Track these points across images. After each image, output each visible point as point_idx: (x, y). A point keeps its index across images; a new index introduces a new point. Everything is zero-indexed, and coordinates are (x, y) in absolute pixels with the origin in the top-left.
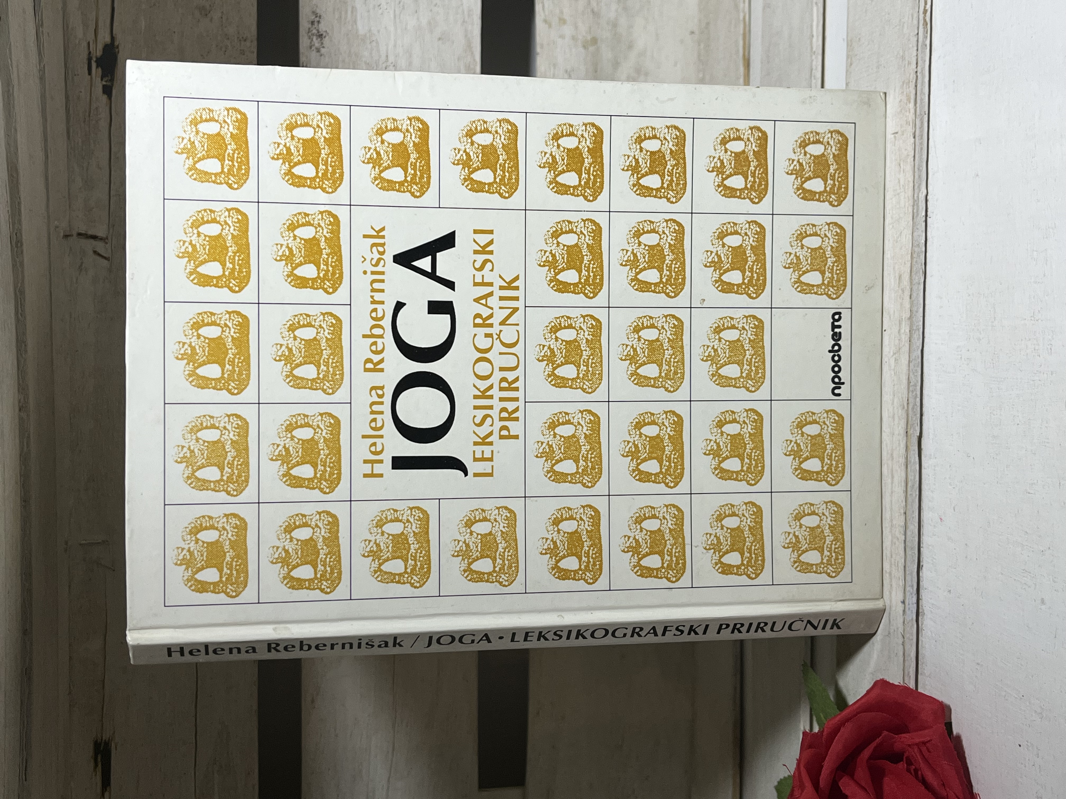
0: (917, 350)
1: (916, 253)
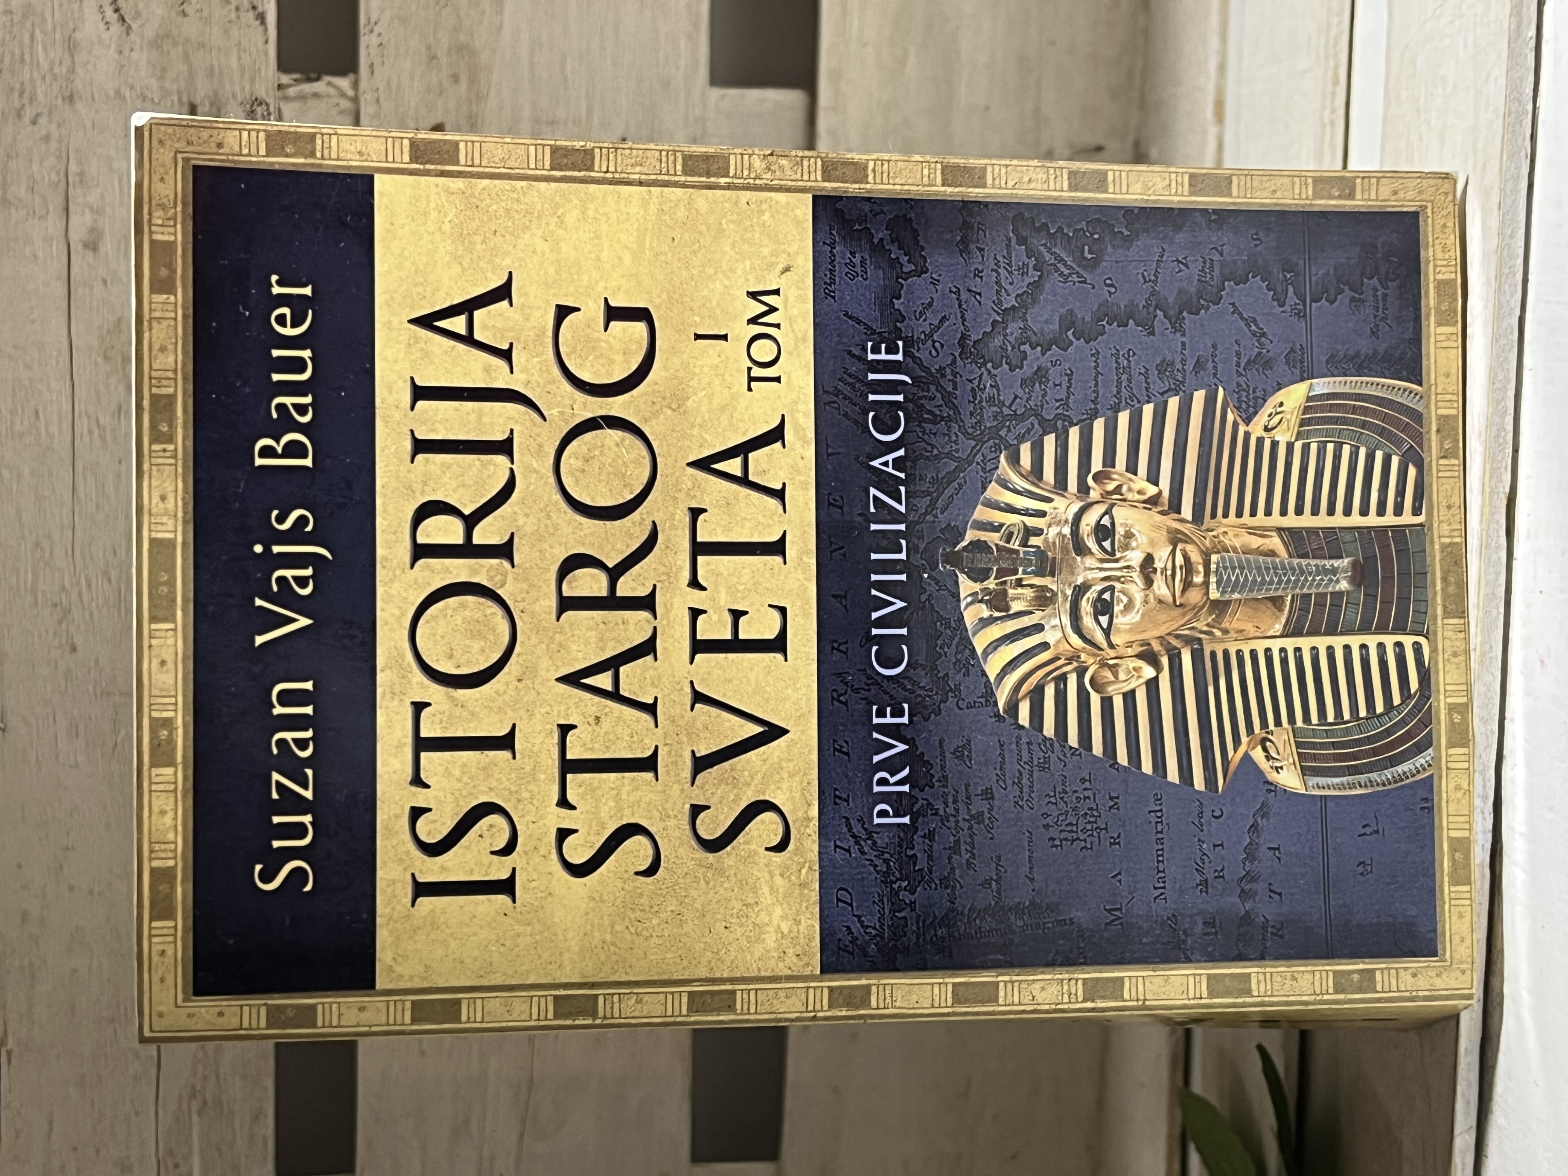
0: (1510, 315)
1: (1513, 116)
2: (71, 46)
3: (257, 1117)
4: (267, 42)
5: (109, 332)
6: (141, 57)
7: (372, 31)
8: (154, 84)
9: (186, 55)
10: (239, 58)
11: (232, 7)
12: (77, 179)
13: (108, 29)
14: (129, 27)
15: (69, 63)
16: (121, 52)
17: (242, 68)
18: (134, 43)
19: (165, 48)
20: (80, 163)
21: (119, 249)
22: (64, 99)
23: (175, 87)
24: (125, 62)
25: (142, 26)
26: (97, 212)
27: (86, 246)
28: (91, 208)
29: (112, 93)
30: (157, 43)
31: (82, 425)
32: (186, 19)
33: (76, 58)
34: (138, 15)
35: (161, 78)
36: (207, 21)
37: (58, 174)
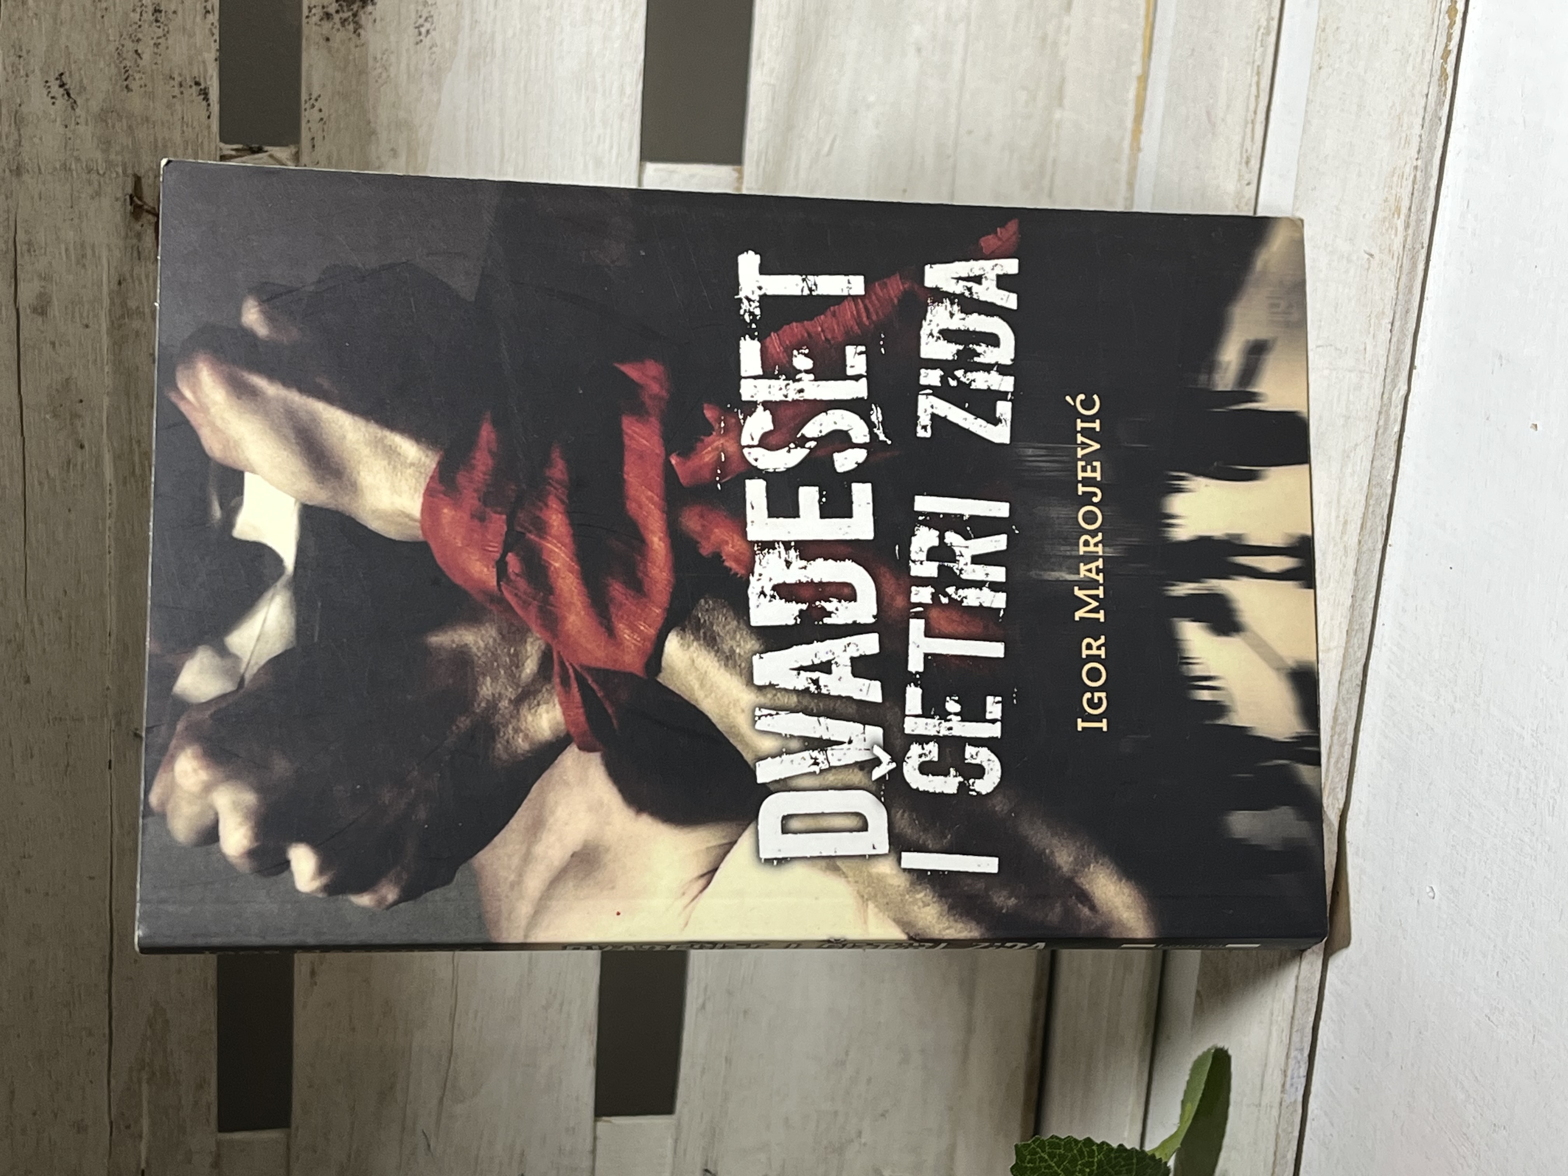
2: (18, 120)
3: (201, 1086)
4: (209, 117)
5: (57, 390)
6: (86, 131)
7: (313, 106)
8: (99, 155)
9: (130, 127)
10: (183, 132)
11: (176, 83)
12: (25, 247)
13: (53, 103)
14: (75, 102)
15: (16, 137)
16: (66, 127)
17: (186, 142)
18: (79, 117)
19: (109, 121)
20: (27, 232)
21: (67, 314)
22: (11, 171)
23: (120, 158)
24: (70, 135)
25: (87, 100)
26: (46, 278)
27: (35, 310)
28: (40, 276)
29: (58, 167)
30: (103, 116)
31: (33, 477)
32: (129, 94)
33: (22, 132)
34: (83, 89)
35: (106, 151)
36: (151, 96)
37: (6, 242)
